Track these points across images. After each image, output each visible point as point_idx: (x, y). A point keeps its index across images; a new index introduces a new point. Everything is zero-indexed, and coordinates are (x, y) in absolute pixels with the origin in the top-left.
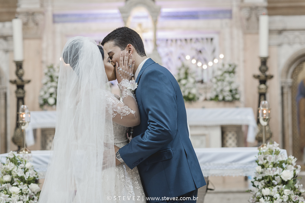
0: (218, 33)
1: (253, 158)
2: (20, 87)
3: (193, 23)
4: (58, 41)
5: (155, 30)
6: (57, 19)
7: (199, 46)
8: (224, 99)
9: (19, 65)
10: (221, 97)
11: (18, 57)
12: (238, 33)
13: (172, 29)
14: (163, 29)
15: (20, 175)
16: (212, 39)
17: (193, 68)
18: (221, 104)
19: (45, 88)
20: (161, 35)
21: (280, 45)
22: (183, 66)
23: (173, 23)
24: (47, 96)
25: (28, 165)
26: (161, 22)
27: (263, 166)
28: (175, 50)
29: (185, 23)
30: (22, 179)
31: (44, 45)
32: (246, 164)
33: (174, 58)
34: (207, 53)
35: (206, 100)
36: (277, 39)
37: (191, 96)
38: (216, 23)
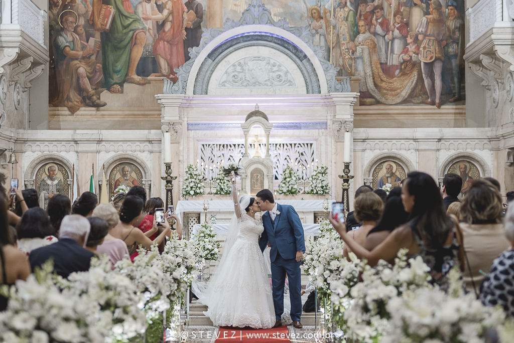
0: (316, 140)
1: (319, 227)
2: (169, 182)
3: (297, 132)
4: (191, 144)
5: (268, 136)
6: (190, 127)
7: (301, 150)
8: (317, 193)
9: (168, 166)
10: (315, 192)
11: (168, 161)
12: (331, 140)
13: (280, 137)
14: (274, 136)
15: (208, 233)
16: (311, 145)
17: (295, 169)
18: (316, 196)
19: (187, 182)
20: (272, 141)
21: (364, 150)
22: (288, 167)
23: (281, 132)
24: (189, 189)
25: (212, 229)
26: (274, 131)
27: (322, 231)
28: (283, 153)
29: (290, 132)
30: (209, 235)
31: (181, 148)
32: (315, 230)
33: (282, 159)
34: (308, 156)
35: (304, 193)
36: (360, 146)
37: (293, 190)
38: (315, 132)
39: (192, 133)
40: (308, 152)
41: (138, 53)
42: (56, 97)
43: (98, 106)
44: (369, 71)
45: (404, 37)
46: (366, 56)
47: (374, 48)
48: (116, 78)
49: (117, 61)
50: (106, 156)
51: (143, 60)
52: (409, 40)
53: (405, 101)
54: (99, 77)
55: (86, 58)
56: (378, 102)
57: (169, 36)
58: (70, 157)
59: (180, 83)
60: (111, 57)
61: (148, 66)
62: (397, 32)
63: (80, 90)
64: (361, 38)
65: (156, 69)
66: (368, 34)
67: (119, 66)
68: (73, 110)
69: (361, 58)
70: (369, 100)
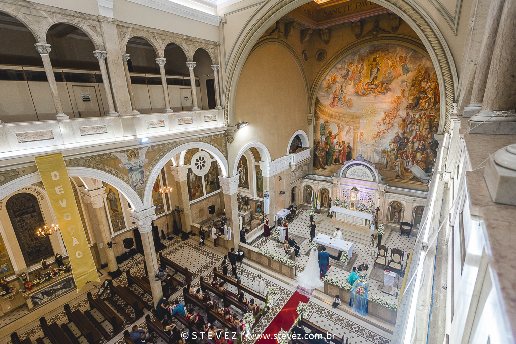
39: (341, 185)
40: (372, 195)
41: (334, 158)
42: (315, 165)
43: (324, 169)
44: (399, 169)
45: (413, 161)
46: (399, 166)
47: (402, 163)
48: (329, 163)
49: (329, 158)
50: (320, 187)
51: (335, 159)
52: (415, 162)
53: (411, 179)
54: (325, 162)
55: (322, 157)
56: (401, 178)
57: (342, 154)
58: (312, 186)
59: (338, 174)
60: (328, 158)
61: (336, 161)
62: (411, 159)
63: (320, 165)
64: (398, 160)
65: (339, 162)
66: (400, 159)
67: (330, 160)
68: (319, 169)
69: (398, 165)
70: (398, 177)
